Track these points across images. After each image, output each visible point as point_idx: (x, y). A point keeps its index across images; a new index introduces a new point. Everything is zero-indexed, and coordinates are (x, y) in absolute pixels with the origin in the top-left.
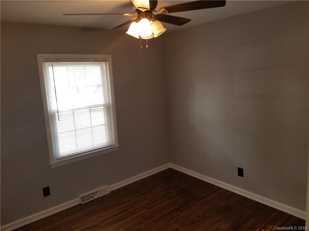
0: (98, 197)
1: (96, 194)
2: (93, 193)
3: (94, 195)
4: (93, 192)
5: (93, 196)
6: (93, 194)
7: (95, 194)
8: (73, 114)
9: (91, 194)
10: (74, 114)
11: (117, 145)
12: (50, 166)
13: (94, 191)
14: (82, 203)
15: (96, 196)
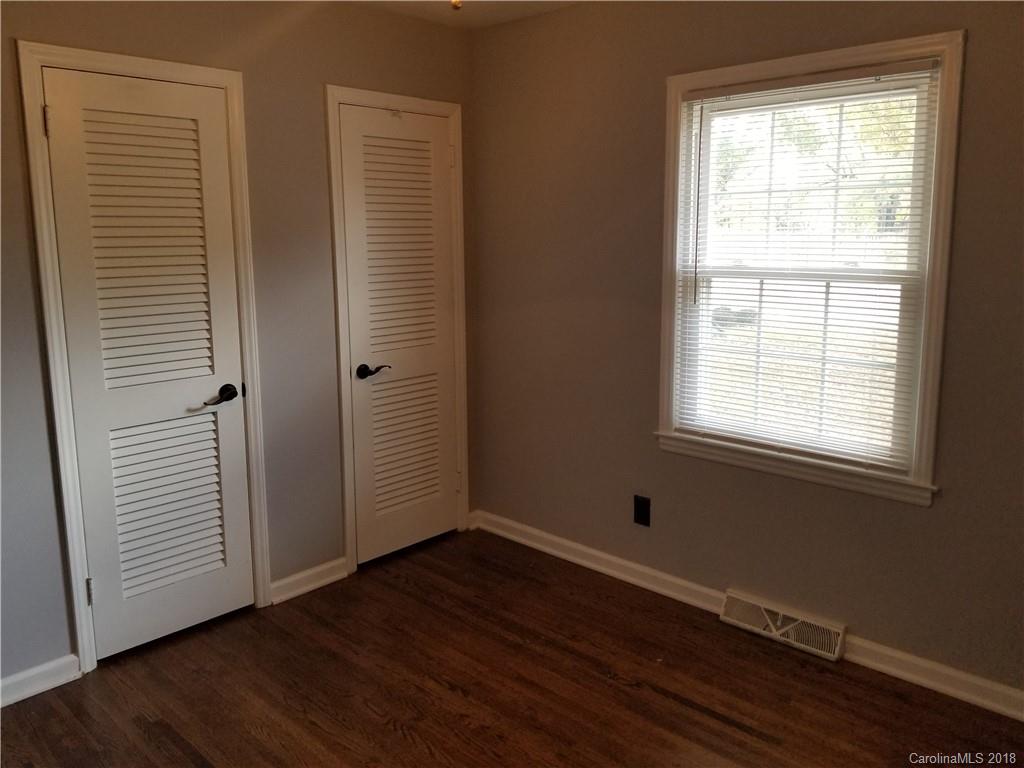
0: (783, 639)
1: (784, 625)
2: (776, 614)
3: (775, 623)
4: (775, 610)
5: (771, 624)
6: (773, 615)
7: (779, 623)
8: (761, 289)
9: (766, 610)
10: (764, 293)
11: (926, 483)
12: (658, 437)
13: (782, 610)
14: (723, 618)
15: (781, 631)
